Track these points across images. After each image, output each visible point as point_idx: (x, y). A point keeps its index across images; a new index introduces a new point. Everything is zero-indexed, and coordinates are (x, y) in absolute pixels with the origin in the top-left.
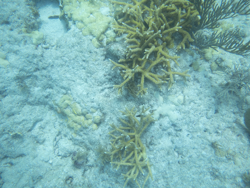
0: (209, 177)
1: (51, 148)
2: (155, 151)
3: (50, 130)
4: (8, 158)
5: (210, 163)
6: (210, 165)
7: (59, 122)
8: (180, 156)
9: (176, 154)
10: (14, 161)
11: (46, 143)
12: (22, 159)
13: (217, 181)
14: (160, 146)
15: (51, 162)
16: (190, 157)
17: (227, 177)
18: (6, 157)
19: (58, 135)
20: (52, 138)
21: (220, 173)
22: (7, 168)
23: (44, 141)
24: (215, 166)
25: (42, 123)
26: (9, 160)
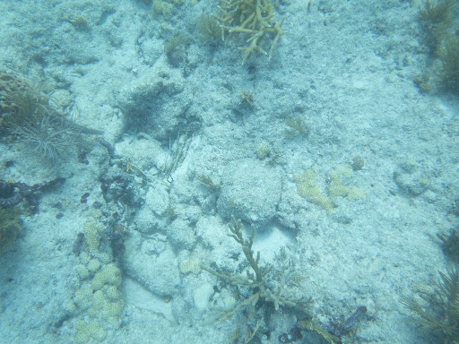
0: (370, 34)
1: (134, 52)
2: (288, 14)
3: (128, 27)
4: (75, 65)
5: (374, 14)
6: (373, 18)
7: (140, 15)
8: (327, 14)
9: (322, 15)
10: (84, 68)
11: (125, 45)
12: (93, 67)
13: (382, 38)
14: (296, 6)
15: (135, 70)
16: (343, 10)
17: (396, 26)
18: (71, 62)
19: (140, 37)
20: (132, 39)
21: (386, 24)
22: (76, 79)
23: (121, 43)
24: (380, 16)
25: (115, 16)
26: (76, 67)
